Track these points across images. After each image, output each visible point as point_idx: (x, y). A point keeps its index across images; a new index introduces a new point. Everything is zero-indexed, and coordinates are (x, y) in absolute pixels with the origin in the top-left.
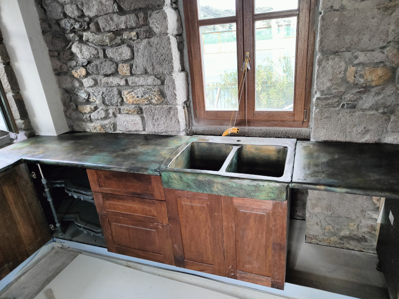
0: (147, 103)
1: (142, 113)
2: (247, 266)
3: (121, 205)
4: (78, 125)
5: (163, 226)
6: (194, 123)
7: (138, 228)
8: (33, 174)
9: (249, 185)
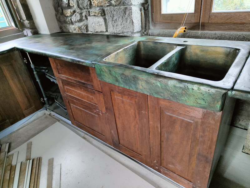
0: (108, 5)
1: (105, 15)
2: (170, 166)
3: (74, 91)
4: (65, 27)
5: (102, 113)
6: (151, 27)
7: (86, 111)
8: (25, 60)
9: (175, 86)
